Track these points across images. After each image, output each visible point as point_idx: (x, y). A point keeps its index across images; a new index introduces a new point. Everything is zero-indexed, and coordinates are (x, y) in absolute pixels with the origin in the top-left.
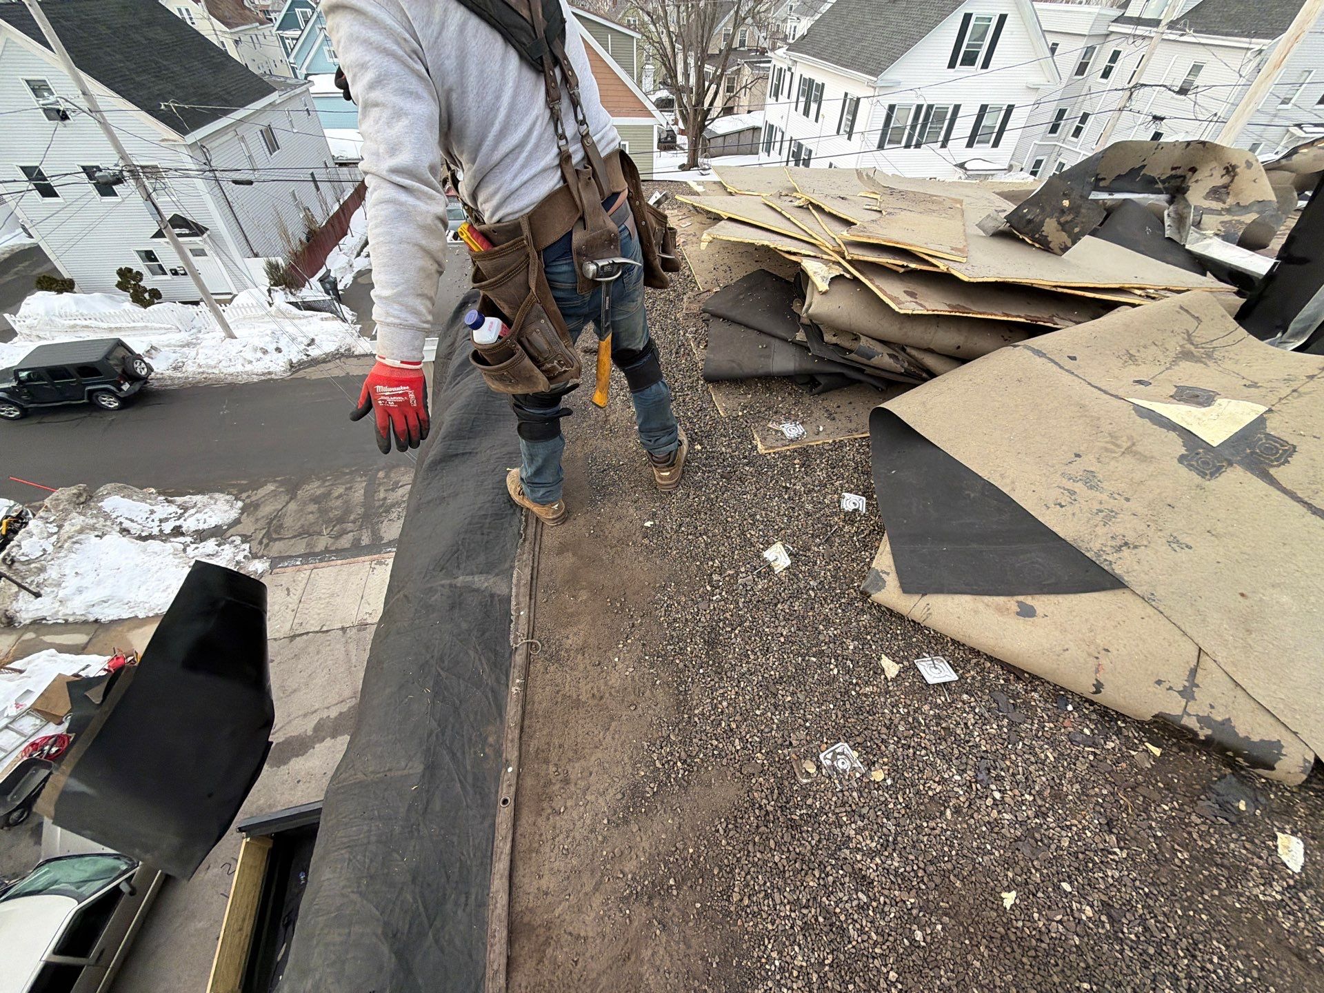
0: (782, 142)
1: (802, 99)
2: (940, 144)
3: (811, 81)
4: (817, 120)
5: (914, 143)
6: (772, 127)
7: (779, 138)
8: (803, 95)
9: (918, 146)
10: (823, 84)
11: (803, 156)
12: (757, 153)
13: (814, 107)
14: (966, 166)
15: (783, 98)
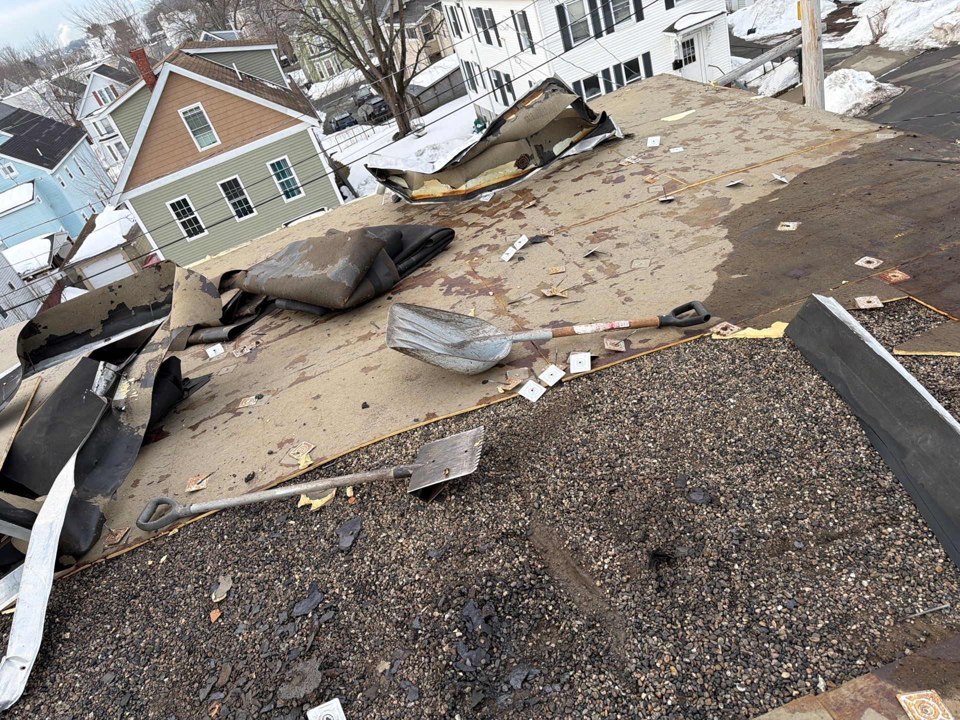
0: (481, 74)
1: (480, 30)
2: (634, 17)
3: (479, 10)
4: (500, 45)
5: (603, 28)
6: (467, 63)
7: (477, 72)
8: (479, 25)
9: (610, 30)
10: (490, 10)
11: (504, 82)
12: (466, 93)
13: (492, 33)
14: (676, 27)
15: (464, 34)
